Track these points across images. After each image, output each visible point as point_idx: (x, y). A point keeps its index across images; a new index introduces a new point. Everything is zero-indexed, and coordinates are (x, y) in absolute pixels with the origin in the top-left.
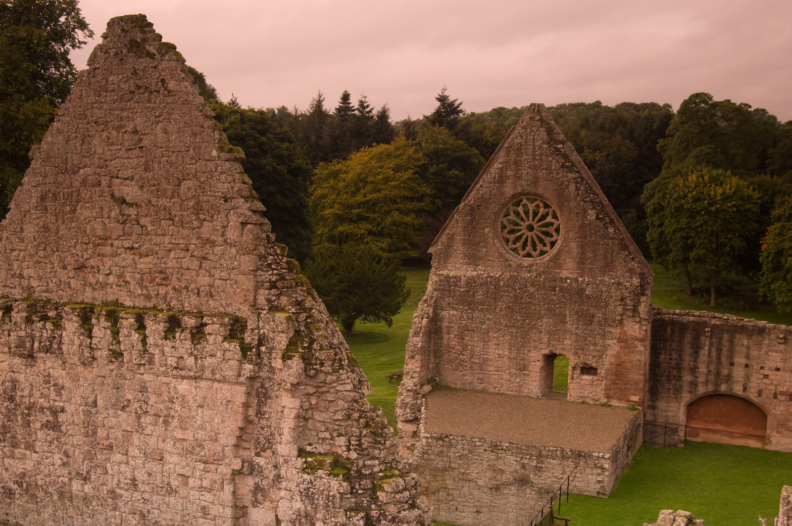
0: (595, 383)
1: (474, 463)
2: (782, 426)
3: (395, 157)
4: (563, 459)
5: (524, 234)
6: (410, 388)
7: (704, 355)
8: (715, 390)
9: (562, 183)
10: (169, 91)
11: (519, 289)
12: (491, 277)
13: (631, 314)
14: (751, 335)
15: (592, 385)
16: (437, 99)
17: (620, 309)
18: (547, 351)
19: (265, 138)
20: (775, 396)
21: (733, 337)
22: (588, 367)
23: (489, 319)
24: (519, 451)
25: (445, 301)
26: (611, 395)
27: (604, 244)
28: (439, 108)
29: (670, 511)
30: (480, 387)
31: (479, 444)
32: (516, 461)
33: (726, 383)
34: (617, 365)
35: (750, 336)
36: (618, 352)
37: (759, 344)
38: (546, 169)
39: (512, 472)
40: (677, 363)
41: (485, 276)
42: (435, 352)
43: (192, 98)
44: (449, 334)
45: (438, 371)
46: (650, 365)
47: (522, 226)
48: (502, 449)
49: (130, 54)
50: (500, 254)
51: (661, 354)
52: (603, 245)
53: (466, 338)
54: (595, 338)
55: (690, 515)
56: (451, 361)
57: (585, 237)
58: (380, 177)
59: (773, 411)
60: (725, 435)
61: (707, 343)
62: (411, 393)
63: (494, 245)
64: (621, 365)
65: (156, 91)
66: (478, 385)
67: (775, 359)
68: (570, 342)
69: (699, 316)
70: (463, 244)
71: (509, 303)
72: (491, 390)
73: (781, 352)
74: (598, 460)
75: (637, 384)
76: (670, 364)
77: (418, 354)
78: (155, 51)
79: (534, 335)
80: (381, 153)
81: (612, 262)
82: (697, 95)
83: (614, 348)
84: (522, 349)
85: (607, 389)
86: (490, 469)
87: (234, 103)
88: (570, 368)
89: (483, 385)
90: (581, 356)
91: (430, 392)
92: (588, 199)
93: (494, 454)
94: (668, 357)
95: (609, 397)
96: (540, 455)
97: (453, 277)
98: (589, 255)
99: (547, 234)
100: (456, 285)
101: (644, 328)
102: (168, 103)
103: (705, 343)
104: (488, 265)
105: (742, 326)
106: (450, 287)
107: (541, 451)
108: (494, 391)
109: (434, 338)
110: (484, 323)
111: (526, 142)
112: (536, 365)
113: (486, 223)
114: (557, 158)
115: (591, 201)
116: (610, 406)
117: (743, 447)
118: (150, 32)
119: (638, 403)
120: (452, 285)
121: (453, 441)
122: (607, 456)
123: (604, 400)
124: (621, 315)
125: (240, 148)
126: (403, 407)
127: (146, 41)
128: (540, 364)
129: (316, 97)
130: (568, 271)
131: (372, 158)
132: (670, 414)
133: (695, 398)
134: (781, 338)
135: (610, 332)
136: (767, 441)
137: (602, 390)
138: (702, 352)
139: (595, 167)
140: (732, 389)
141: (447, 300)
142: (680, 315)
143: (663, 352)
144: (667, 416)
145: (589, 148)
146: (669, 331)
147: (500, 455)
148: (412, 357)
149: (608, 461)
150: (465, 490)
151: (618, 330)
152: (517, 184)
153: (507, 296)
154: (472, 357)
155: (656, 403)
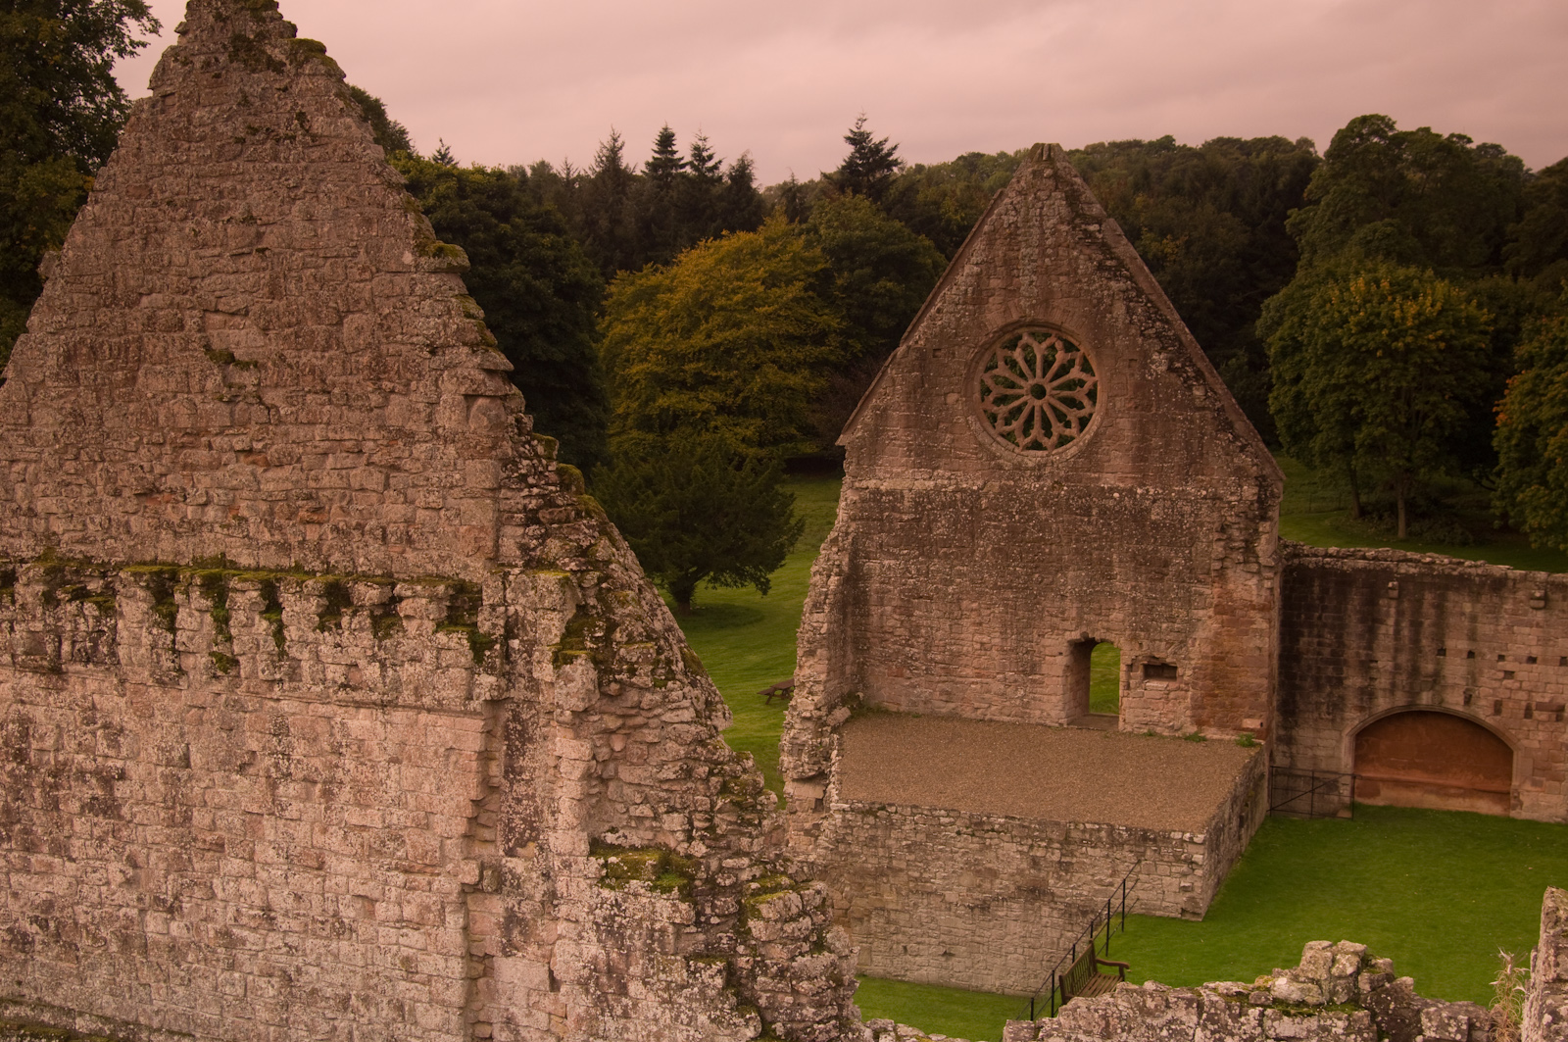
0: (1172, 695)
1: (938, 859)
2: (1545, 771)
3: (768, 257)
4: (1112, 847)
5: (1025, 403)
6: (808, 715)
7: (1386, 635)
8: (1410, 705)
9: (1100, 301)
10: (314, 137)
11: (1019, 512)
12: (963, 491)
13: (1241, 558)
14: (1479, 594)
15: (1168, 700)
16: (848, 139)
17: (1218, 549)
18: (1076, 635)
19: (508, 227)
20: (1528, 714)
21: (1443, 598)
22: (1158, 663)
23: (960, 575)
24: (1025, 832)
25: (872, 540)
26: (1204, 717)
27: (1186, 419)
28: (852, 158)
29: (1326, 943)
30: (946, 709)
31: (947, 820)
32: (1021, 852)
33: (1432, 688)
34: (1214, 658)
35: (1476, 596)
36: (1217, 634)
37: (1495, 611)
38: (1067, 274)
39: (1012, 875)
40: (1333, 653)
41: (951, 488)
42: (856, 641)
43: (360, 150)
44: (882, 605)
45: (862, 679)
46: (1281, 657)
47: (1021, 387)
48: (993, 830)
49: (235, 65)
50: (980, 444)
51: (1302, 635)
52: (1183, 422)
53: (917, 613)
54: (1171, 606)
55: (1364, 951)
56: (886, 660)
57: (1148, 408)
58: (738, 297)
59: (1525, 742)
60: (1431, 792)
61: (1393, 611)
62: (809, 725)
63: (968, 427)
64: (1222, 659)
65: (287, 137)
66: (942, 704)
67: (1526, 639)
68: (1121, 616)
69: (1375, 558)
70: (907, 427)
71: (999, 541)
72: (968, 713)
73: (1538, 625)
74: (1182, 847)
75: (1256, 694)
76: (1319, 653)
77: (822, 646)
78: (283, 58)
79: (1050, 604)
80: (739, 250)
81: (1202, 455)
82: (1364, 120)
83: (1208, 625)
84: (1028, 631)
85: (1197, 706)
86: (967, 870)
87: (444, 157)
88: (1123, 667)
89: (952, 705)
90: (1145, 643)
91: (847, 721)
92: (1151, 331)
93: (975, 840)
94: (1316, 640)
95: (1200, 723)
96: (1067, 841)
97: (889, 493)
98: (1157, 442)
99: (1073, 403)
100: (894, 509)
101: (1268, 584)
102: (313, 161)
103: (1388, 613)
104: (956, 466)
105: (1461, 575)
106: (882, 512)
107: (1068, 832)
108: (973, 716)
109: (853, 614)
110: (952, 582)
111: (1026, 221)
112: (1056, 664)
113: (951, 383)
114: (1088, 251)
115: (1158, 335)
116: (1204, 739)
117: (1466, 813)
118: (273, 19)
119: (1259, 734)
120: (886, 509)
121: (895, 817)
122: (1199, 838)
123: (1192, 729)
124: (1222, 560)
125: (458, 248)
126: (795, 751)
127: (265, 38)
128: (1062, 661)
129: (607, 141)
130: (1114, 476)
131: (721, 261)
132: (1321, 753)
133: (1371, 721)
134: (1539, 599)
135: (1201, 594)
136: (1513, 802)
137: (1187, 708)
138: (1383, 630)
139: (1163, 268)
140: (1442, 701)
141: (876, 538)
142: (1338, 557)
143: (1306, 631)
144: (1315, 757)
145: (1151, 230)
146: (1316, 589)
147: (988, 842)
148: (811, 653)
149: (1201, 849)
150: (922, 911)
151: (1217, 590)
152: (1010, 304)
153: (995, 527)
154: (927, 650)
155: (1294, 733)
